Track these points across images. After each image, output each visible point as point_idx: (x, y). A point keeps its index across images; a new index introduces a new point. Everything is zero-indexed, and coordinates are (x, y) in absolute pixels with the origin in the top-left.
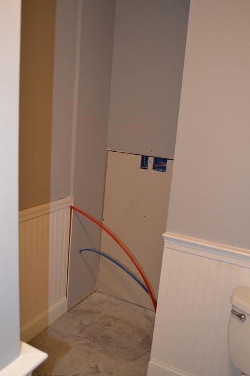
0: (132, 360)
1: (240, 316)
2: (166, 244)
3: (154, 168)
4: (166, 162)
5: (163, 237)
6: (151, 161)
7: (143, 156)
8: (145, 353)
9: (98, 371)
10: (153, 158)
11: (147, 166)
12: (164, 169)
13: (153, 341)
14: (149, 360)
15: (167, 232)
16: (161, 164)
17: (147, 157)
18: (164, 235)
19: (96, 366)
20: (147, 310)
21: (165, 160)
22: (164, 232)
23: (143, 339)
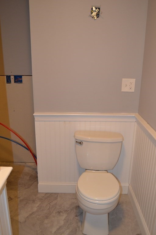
0: (28, 188)
1: (80, 143)
2: (36, 119)
3: (15, 82)
4: (22, 78)
5: (34, 116)
6: (12, 78)
7: (7, 76)
8: (33, 183)
9: (11, 199)
10: (13, 76)
11: (10, 81)
12: (21, 82)
13: (38, 172)
14: (38, 184)
15: (35, 113)
16: (19, 79)
17: (9, 76)
18: (34, 114)
19: (9, 197)
20: (26, 163)
21: (21, 77)
22: (34, 113)
23: (30, 177)
